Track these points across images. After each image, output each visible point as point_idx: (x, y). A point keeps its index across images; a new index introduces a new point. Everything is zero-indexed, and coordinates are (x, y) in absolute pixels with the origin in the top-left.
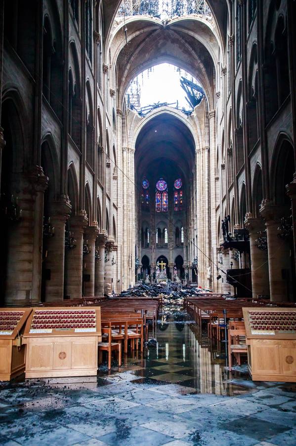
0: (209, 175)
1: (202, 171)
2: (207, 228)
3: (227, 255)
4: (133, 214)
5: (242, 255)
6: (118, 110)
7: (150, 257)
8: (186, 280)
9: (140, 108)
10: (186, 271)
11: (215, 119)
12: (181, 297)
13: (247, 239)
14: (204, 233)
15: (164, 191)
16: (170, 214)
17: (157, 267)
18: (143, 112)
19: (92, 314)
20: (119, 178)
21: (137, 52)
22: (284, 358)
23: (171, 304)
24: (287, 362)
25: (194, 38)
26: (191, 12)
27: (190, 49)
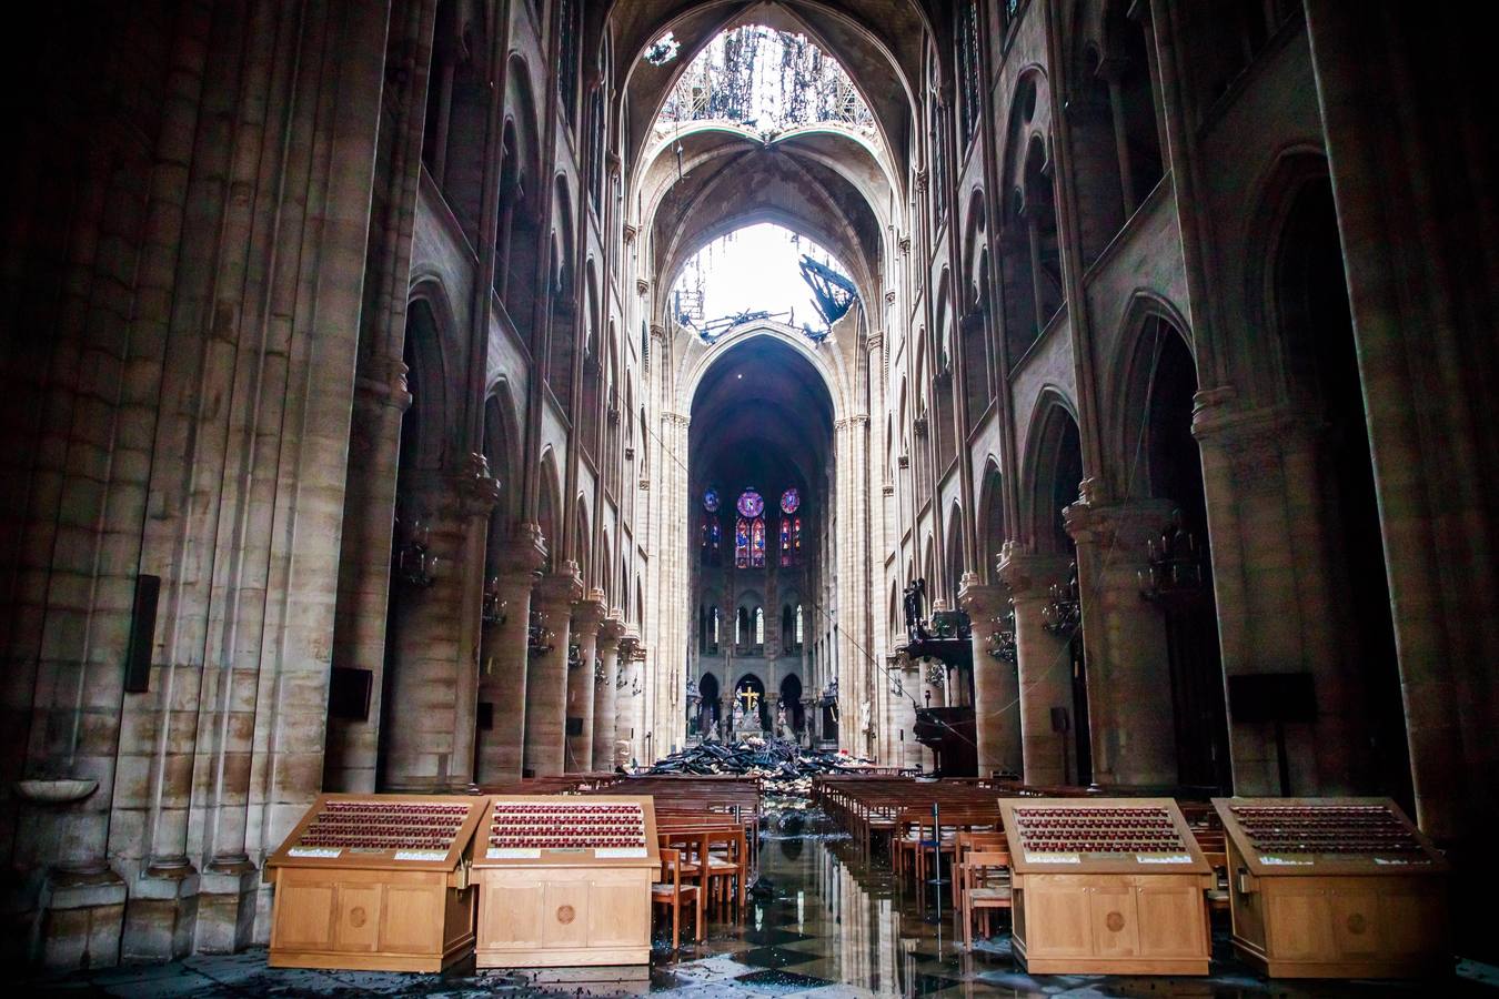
0: (867, 481)
1: (849, 472)
2: (862, 609)
3: (914, 674)
4: (682, 574)
5: (953, 673)
6: (654, 327)
7: (719, 678)
8: (808, 734)
9: (703, 322)
10: (808, 713)
11: (882, 352)
12: (802, 774)
13: (964, 635)
14: (855, 619)
15: (754, 518)
16: (771, 575)
17: (736, 703)
18: (711, 333)
19: (634, 815)
20: (652, 486)
21: (702, 198)
22: (1103, 919)
24: (1109, 926)
25: (833, 171)
26: (825, 116)
27: (825, 194)
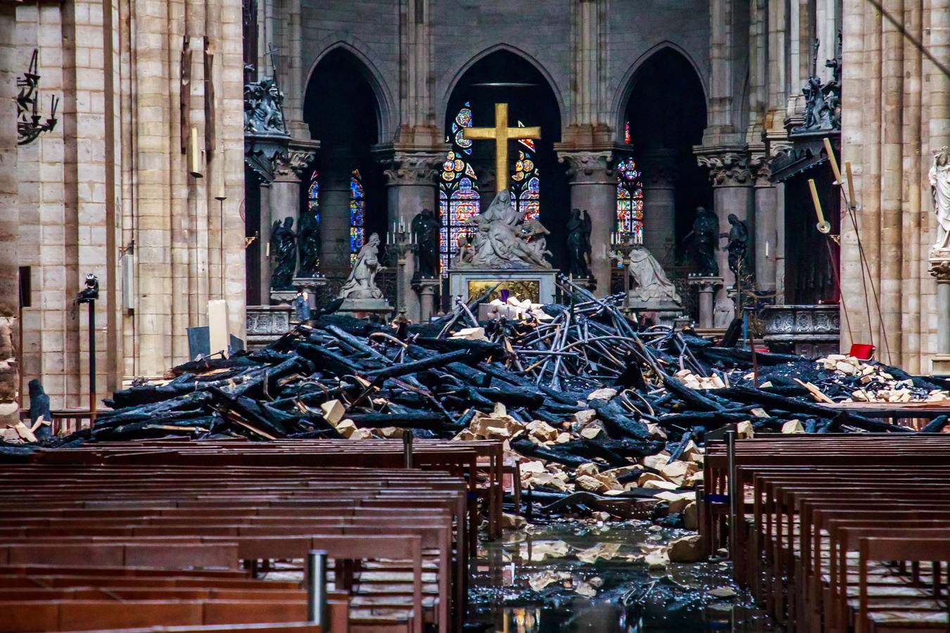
8: (728, 284)
12: (675, 436)
17: (452, 166)
23: (583, 504)
